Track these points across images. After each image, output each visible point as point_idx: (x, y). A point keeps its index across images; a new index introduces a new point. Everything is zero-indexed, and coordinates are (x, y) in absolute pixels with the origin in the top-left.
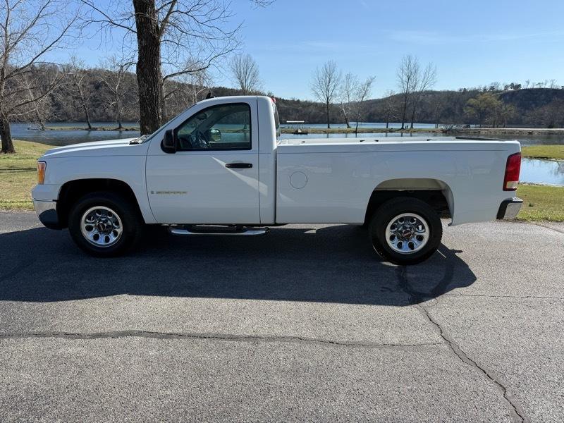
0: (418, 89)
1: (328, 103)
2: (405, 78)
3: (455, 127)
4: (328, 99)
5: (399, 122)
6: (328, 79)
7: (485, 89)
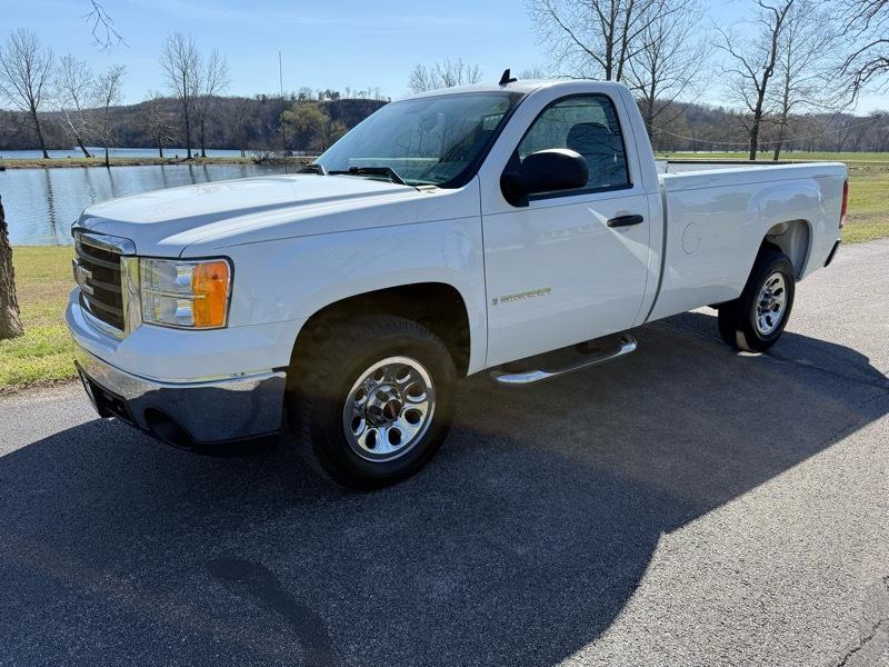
0: (202, 92)
1: (33, 109)
2: (178, 73)
3: (272, 155)
4: (32, 101)
5: (179, 146)
6: (25, 64)
7: (293, 98)
